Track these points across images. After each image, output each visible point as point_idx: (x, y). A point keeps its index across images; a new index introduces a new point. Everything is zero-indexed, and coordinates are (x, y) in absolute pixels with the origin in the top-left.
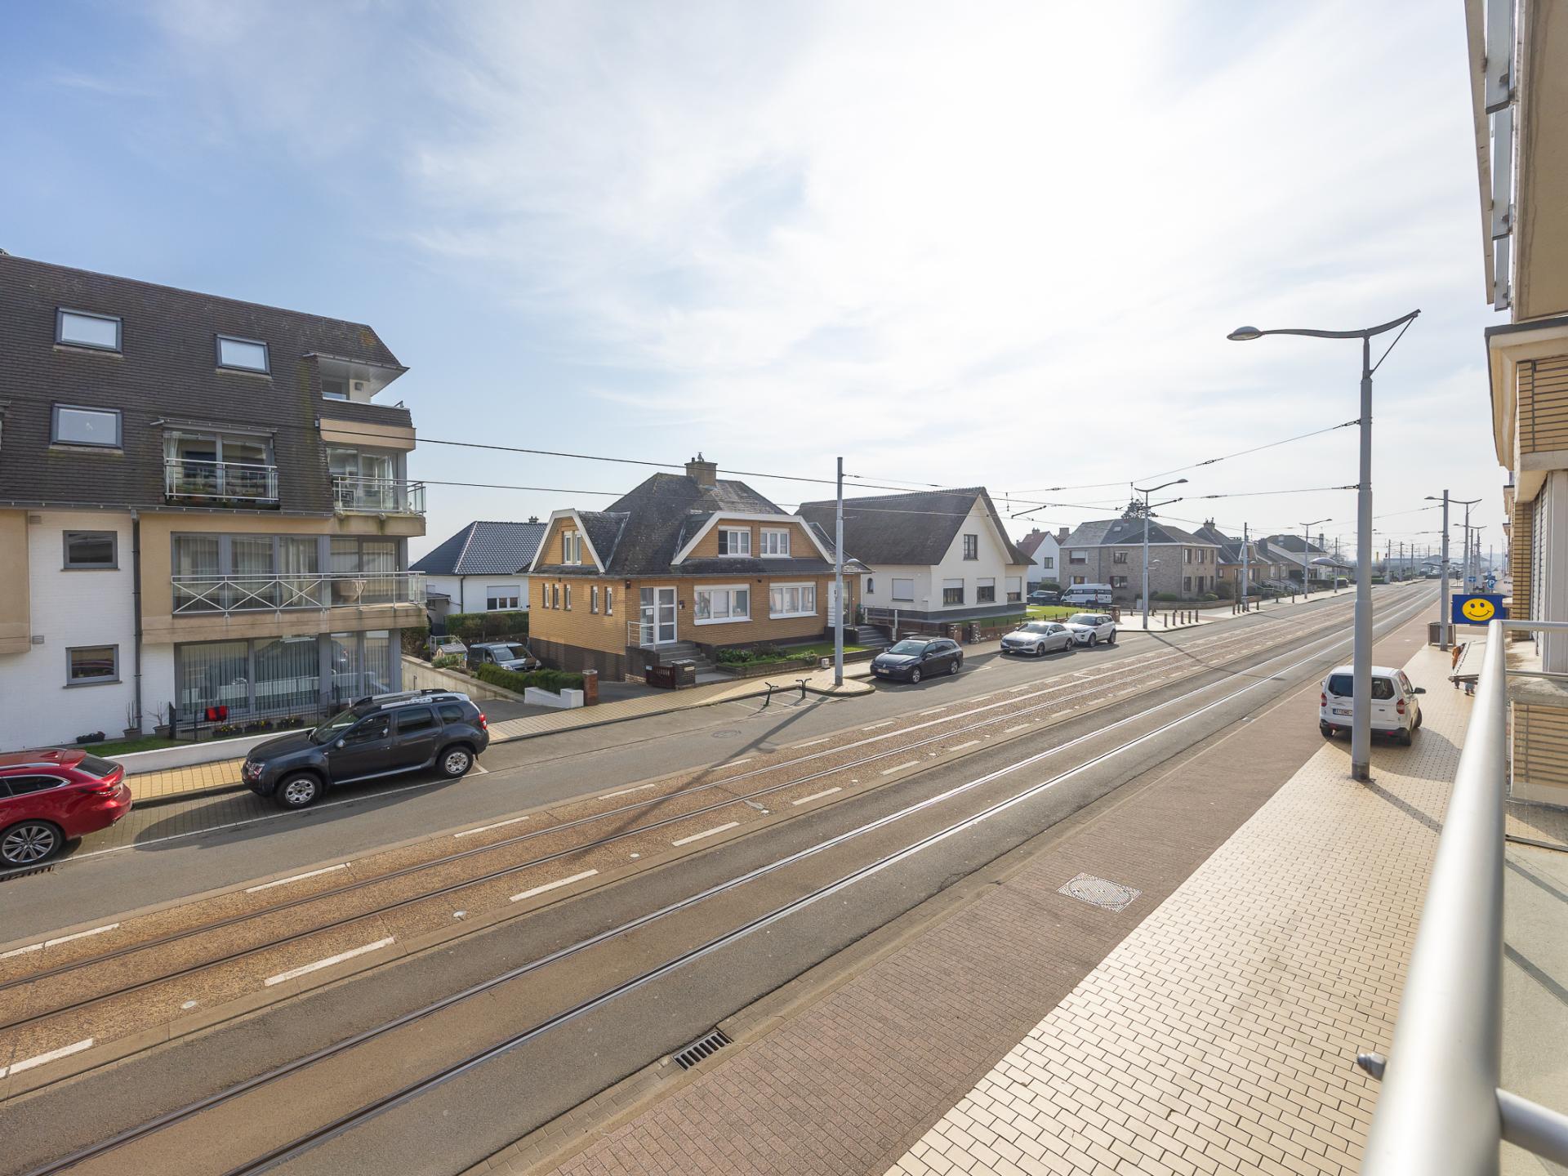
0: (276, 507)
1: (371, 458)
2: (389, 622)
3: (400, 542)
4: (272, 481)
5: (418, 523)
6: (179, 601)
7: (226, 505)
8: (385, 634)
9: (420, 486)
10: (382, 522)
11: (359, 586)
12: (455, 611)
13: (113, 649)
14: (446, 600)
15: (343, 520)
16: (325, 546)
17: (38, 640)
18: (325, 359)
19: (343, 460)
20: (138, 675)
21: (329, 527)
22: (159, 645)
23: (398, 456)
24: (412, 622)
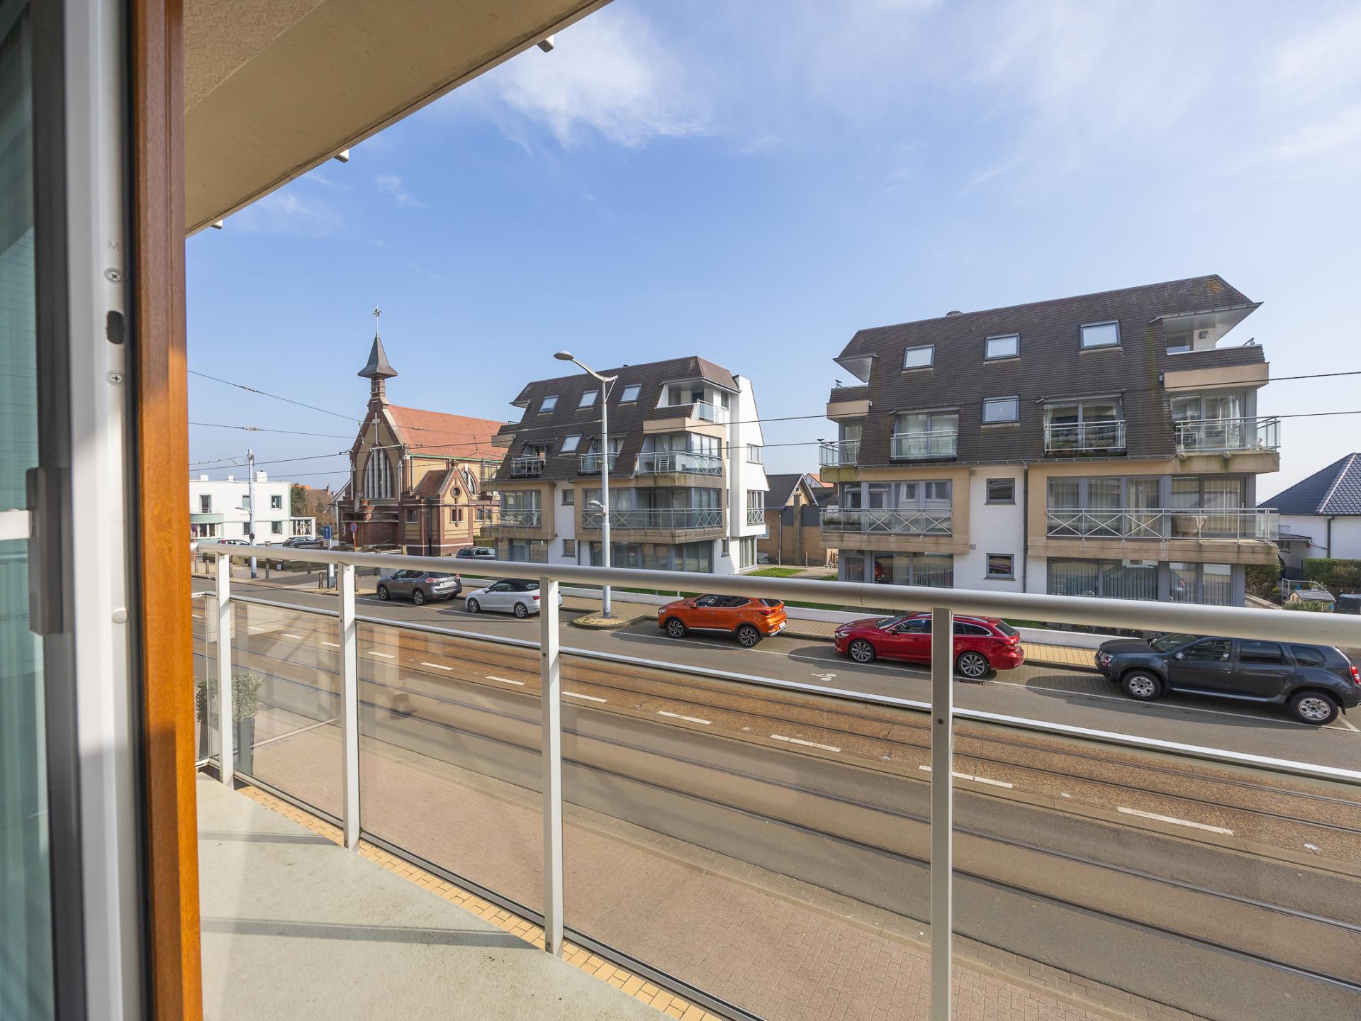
0: (1123, 454)
1: (1215, 399)
2: (1232, 557)
3: (1247, 481)
4: (1120, 433)
5: (1271, 460)
6: (1050, 529)
7: (1084, 455)
8: (1226, 570)
9: (1273, 421)
10: (1225, 461)
11: (1199, 520)
12: (1318, 554)
13: (1009, 558)
14: (1306, 543)
15: (1184, 461)
16: (1167, 485)
17: (973, 547)
18: (1169, 319)
19: (1183, 407)
20: (1025, 577)
21: (1172, 468)
22: (1038, 558)
23: (1246, 395)
24: (1260, 559)
